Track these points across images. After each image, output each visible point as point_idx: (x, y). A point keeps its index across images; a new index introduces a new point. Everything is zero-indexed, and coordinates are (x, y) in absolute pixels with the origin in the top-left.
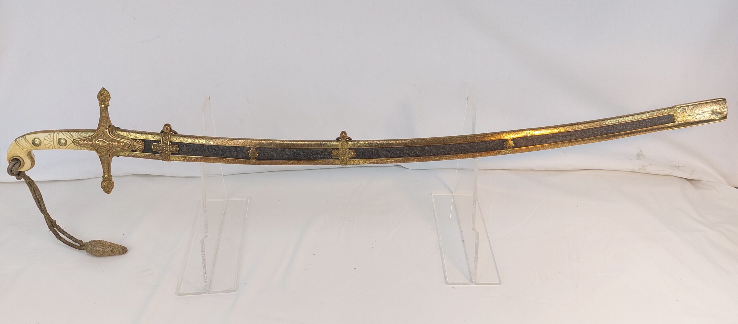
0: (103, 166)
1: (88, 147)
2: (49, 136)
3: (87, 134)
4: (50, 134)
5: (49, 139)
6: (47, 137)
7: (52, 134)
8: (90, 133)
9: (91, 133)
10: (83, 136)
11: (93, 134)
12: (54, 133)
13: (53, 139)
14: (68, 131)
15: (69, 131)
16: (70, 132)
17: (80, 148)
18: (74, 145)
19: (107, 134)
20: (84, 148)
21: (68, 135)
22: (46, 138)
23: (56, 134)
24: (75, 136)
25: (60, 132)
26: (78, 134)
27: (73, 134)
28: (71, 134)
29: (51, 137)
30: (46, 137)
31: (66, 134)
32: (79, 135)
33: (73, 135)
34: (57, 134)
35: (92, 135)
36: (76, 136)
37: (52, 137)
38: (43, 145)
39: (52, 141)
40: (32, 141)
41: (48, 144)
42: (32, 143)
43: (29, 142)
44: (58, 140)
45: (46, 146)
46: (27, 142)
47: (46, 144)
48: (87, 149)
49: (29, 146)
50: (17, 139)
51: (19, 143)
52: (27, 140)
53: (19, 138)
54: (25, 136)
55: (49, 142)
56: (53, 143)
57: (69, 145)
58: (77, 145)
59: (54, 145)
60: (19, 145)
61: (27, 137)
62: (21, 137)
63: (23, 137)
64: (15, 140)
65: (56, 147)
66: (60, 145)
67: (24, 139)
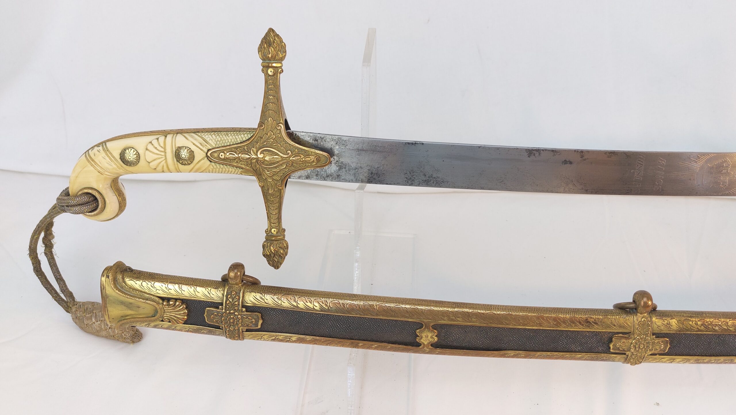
0: (268, 208)
1: (239, 165)
2: (155, 142)
3: (237, 137)
4: (158, 139)
5: (156, 148)
6: (153, 145)
7: (162, 139)
8: (244, 134)
9: (246, 135)
10: (230, 141)
11: (250, 136)
12: (166, 136)
13: (165, 148)
14: (196, 131)
15: (198, 132)
16: (199, 134)
17: (222, 169)
18: (209, 163)
19: (282, 137)
20: (231, 170)
21: (196, 139)
22: (150, 147)
23: (169, 137)
24: (210, 142)
25: (177, 133)
26: (218, 137)
27: (207, 136)
28: (202, 138)
29: (159, 145)
30: (150, 145)
31: (192, 137)
32: (219, 139)
33: (208, 140)
34: (173, 137)
35: (247, 138)
36: (214, 141)
37: (162, 145)
38: (142, 162)
39: (163, 154)
40: (120, 154)
41: (154, 160)
42: (120, 158)
43: (114, 157)
44: (176, 152)
45: (151, 164)
46: (110, 155)
47: (149, 162)
48: (237, 171)
49: (115, 166)
50: (90, 151)
51: (93, 160)
52: (111, 153)
53: (93, 148)
54: (105, 144)
55: (156, 156)
56: (164, 158)
57: (199, 161)
58: (215, 162)
59: (166, 162)
60: (92, 162)
61: (109, 144)
62: (98, 145)
63: (103, 146)
64: (86, 152)
65: (171, 167)
66: (178, 163)
67: (104, 150)
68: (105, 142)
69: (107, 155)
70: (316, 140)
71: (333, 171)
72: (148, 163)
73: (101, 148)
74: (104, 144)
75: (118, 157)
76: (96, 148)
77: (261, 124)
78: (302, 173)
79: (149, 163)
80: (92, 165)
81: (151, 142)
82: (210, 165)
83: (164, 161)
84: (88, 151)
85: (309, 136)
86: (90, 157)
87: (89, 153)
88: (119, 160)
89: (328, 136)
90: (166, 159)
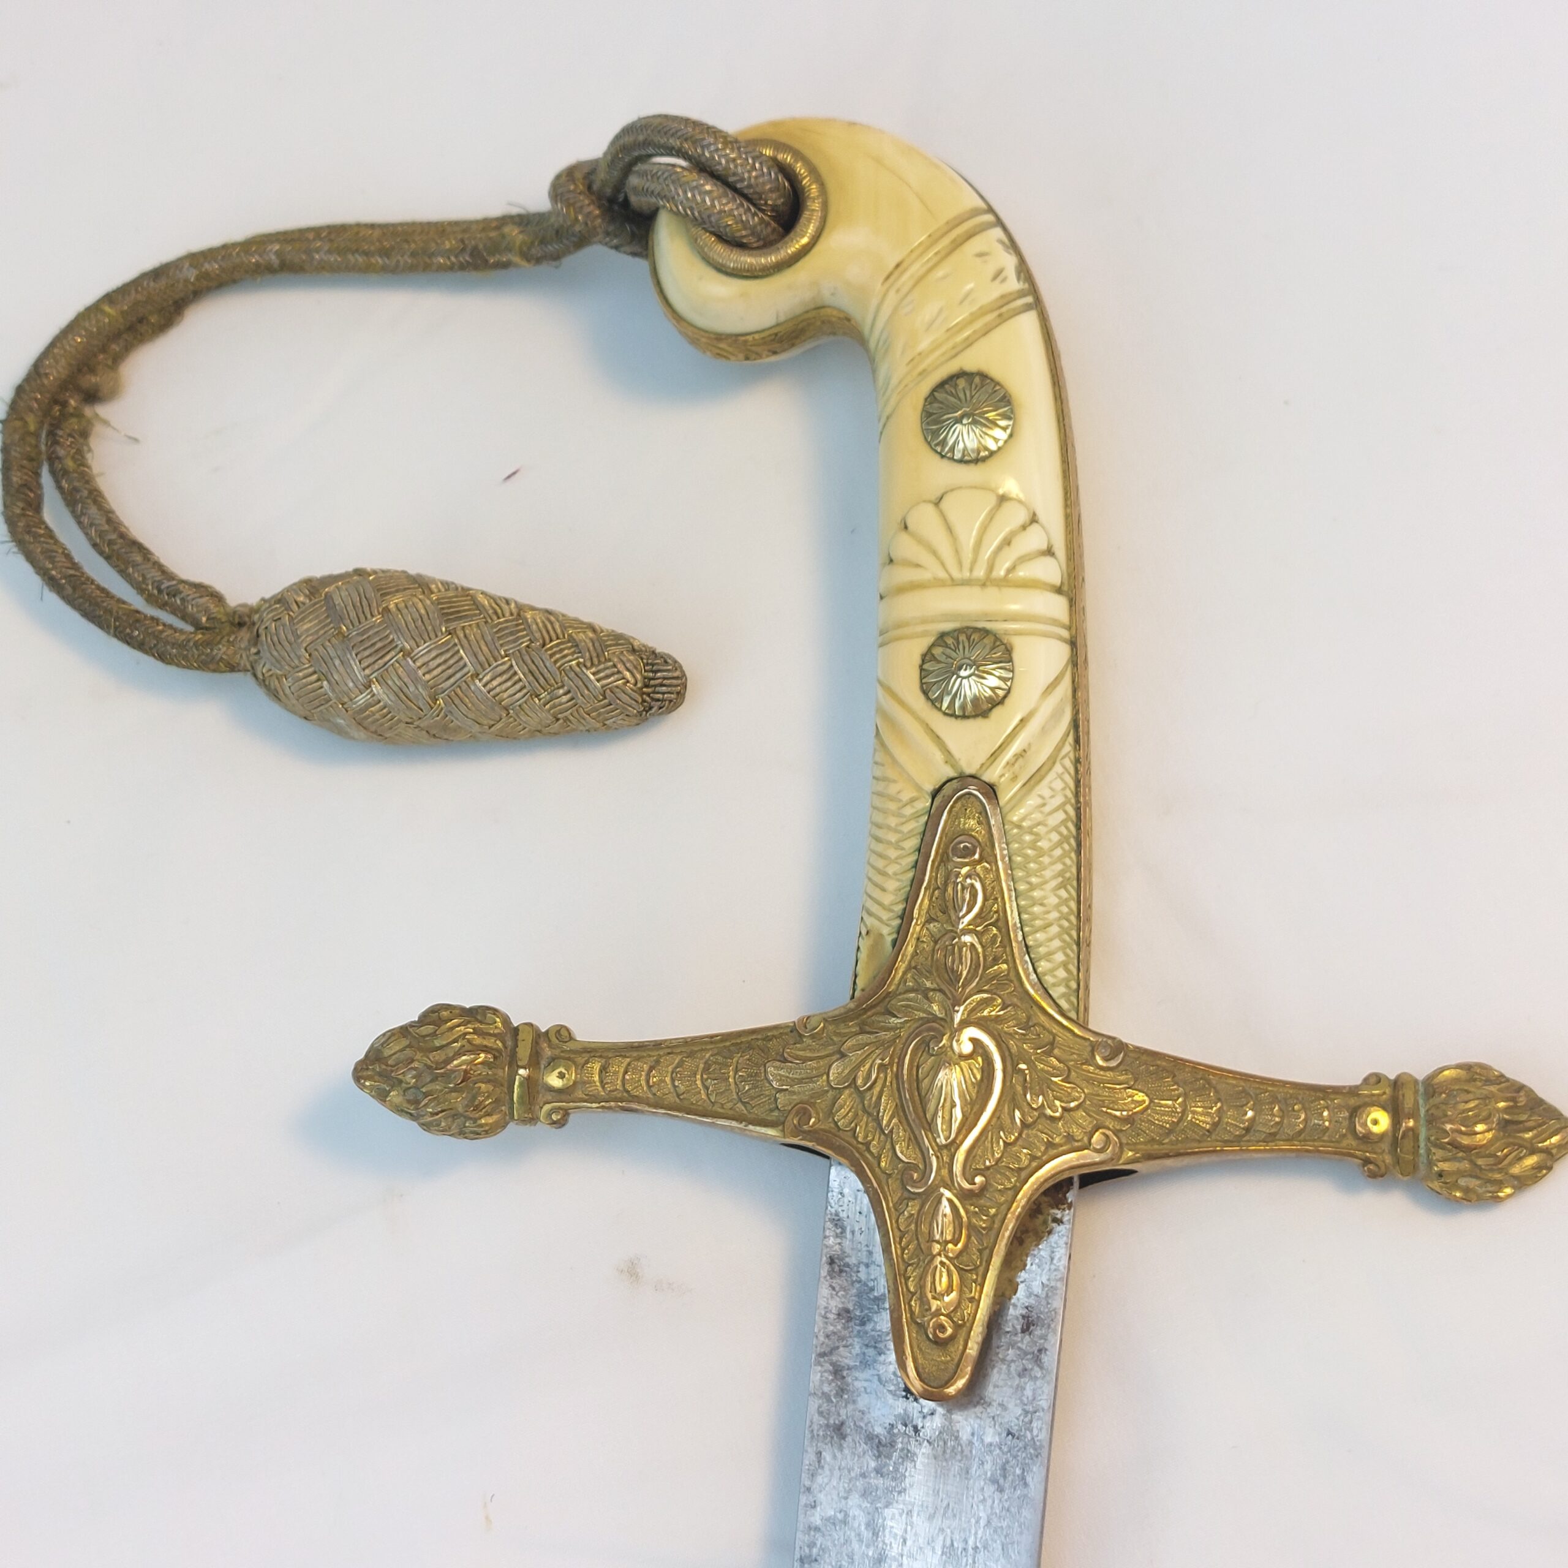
0: (690, 1047)
1: (915, 929)
2: (1034, 540)
3: (1055, 929)
4: (1049, 552)
5: (1007, 542)
6: (1024, 528)
7: (1051, 571)
8: (1065, 965)
9: (1061, 973)
10: (1036, 894)
11: (1055, 993)
12: (1059, 590)
13: (1005, 583)
14: (1078, 729)
15: (1077, 741)
16: (1068, 748)
17: (897, 846)
18: (929, 787)
19: (1052, 1150)
20: (892, 885)
21: (1044, 731)
22: (1016, 516)
23: (1057, 607)
24: (1032, 801)
25: (1073, 644)
26: (1055, 837)
27: (1058, 785)
28: (1052, 760)
29: (1024, 559)
30: (1022, 516)
31: (1056, 715)
32: (1043, 844)
33: (1043, 789)
34: (1055, 622)
35: (1049, 979)
36: (1037, 816)
37: (1022, 573)
38: (943, 474)
39: (980, 572)
40: (983, 376)
41: (950, 529)
42: (962, 374)
43: (969, 343)
44: (986, 632)
45: (930, 509)
46: (978, 325)
47: (944, 505)
48: (885, 916)
49: (924, 345)
50: (998, 232)
51: (957, 244)
52: (987, 331)
53: (1013, 245)
54: (1027, 308)
55: (968, 540)
56: (956, 574)
57: (937, 739)
58: (933, 817)
59: (938, 583)
60: (946, 241)
61: (1029, 322)
62: (1024, 271)
63: (1021, 294)
64: (990, 210)
65: (910, 607)
66: (932, 639)
67: (1006, 299)
68: (1038, 305)
69: (983, 312)
70: (1028, 1324)
71: (863, 1402)
72: (934, 497)
73: (1013, 284)
74: (1029, 299)
75: (970, 361)
76: (1009, 262)
77: (1117, 1048)
78: (857, 1233)
79: (937, 503)
80: (933, 239)
81: (1034, 519)
82: (919, 788)
83: (942, 575)
84: (999, 223)
85: (1049, 1290)
86: (970, 235)
87: (987, 226)
88: (952, 367)
89: (1047, 1390)
90: (954, 583)
